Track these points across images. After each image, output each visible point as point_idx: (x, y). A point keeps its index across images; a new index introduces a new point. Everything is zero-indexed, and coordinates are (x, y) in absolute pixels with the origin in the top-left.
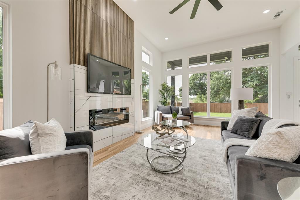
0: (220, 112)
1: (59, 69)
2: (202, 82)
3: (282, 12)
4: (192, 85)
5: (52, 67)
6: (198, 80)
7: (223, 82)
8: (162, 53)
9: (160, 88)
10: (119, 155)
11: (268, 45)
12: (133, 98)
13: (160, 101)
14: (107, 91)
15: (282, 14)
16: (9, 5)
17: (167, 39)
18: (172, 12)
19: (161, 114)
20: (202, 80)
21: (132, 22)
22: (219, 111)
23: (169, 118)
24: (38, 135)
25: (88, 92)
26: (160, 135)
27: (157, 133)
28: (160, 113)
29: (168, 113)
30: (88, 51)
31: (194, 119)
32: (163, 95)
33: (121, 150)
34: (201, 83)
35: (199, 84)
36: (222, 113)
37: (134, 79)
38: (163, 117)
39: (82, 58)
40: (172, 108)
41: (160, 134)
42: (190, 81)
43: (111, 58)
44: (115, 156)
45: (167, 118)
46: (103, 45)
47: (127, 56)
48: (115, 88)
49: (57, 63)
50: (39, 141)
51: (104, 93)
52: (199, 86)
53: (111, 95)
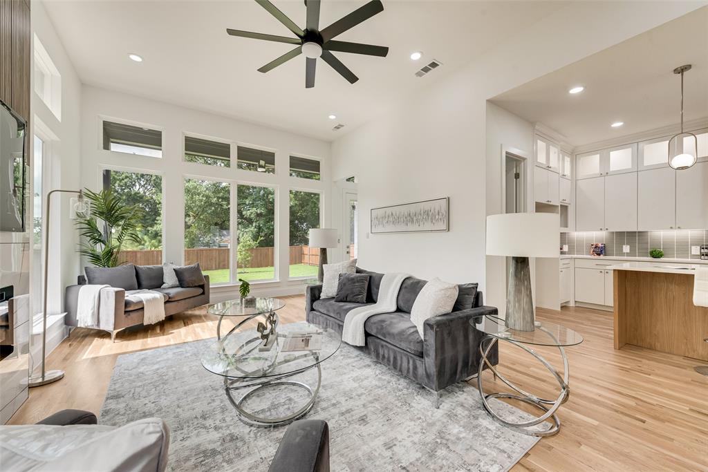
3: (342, 126)
7: (201, 201)
11: (319, 162)
15: (342, 128)
19: (119, 295)
23: (148, 301)
28: (117, 293)
31: (211, 291)
38: (127, 304)
40: (140, 272)
45: (141, 302)
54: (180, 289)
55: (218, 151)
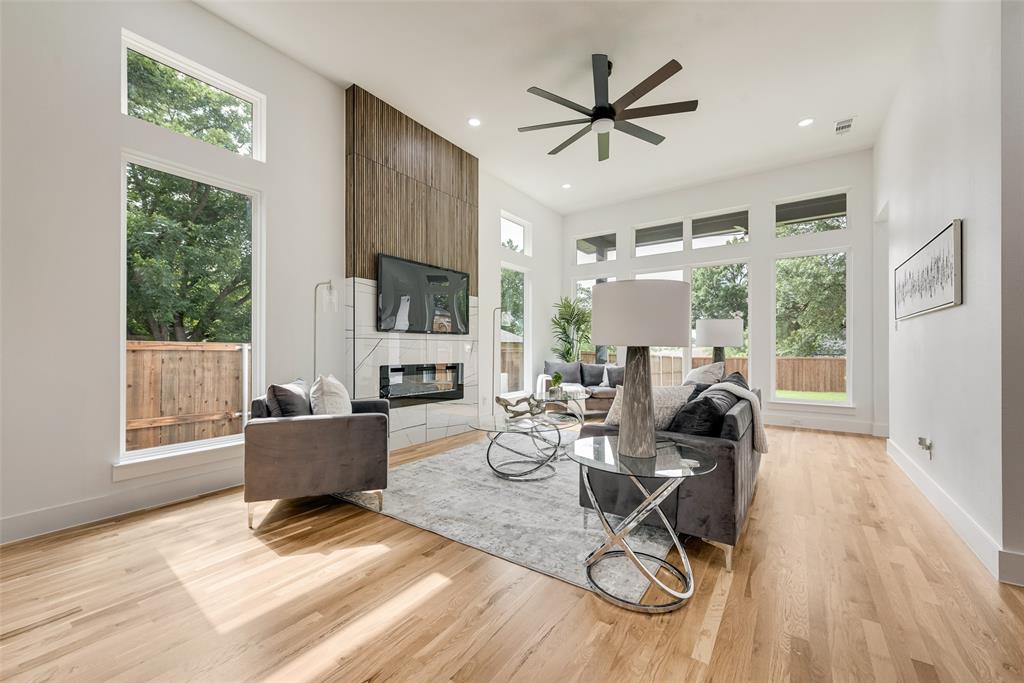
0: (793, 389)
1: (335, 292)
2: (737, 282)
3: (851, 120)
4: (701, 293)
5: (323, 290)
6: (724, 276)
8: (564, 218)
9: (555, 312)
10: (440, 456)
11: (845, 195)
12: (475, 342)
13: (555, 350)
14: (417, 327)
15: (853, 125)
16: (261, 192)
17: (567, 186)
18: (554, 152)
20: (739, 278)
21: (472, 161)
22: (789, 384)
23: (571, 393)
24: (322, 394)
25: (378, 330)
26: (512, 415)
27: (507, 410)
28: (547, 381)
29: (574, 381)
30: (379, 249)
32: (565, 332)
33: (442, 450)
34: (733, 287)
35: (727, 289)
36: (798, 390)
37: (477, 296)
39: (367, 265)
40: (584, 368)
41: (513, 412)
42: (696, 280)
43: (424, 255)
44: (430, 458)
45: (566, 393)
46: (406, 230)
47: (459, 246)
48: (437, 313)
49: (333, 284)
50: (323, 401)
51: (407, 332)
52: (725, 298)
53: (422, 336)
54: (609, 388)
55: (673, 231)
